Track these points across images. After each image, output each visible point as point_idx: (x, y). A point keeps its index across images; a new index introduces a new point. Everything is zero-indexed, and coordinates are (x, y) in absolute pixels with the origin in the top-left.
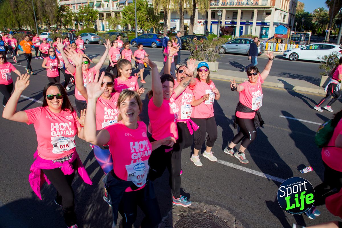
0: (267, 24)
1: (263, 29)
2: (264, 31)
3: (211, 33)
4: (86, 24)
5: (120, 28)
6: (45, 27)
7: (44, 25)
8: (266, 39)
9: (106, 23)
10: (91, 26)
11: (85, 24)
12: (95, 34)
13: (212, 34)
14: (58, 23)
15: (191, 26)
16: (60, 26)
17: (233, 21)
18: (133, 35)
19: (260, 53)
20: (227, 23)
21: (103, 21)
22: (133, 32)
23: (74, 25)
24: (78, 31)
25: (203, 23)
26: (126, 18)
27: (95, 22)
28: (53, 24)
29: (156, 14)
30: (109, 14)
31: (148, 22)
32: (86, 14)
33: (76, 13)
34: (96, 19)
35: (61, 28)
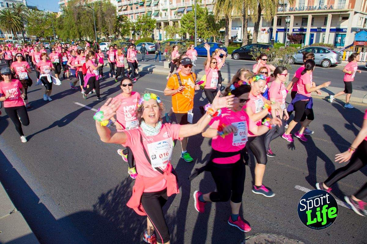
0: (344, 30)
1: (338, 37)
2: (339, 38)
3: (276, 41)
5: (178, 37)
6: (103, 37)
7: (103, 35)
8: (341, 47)
9: (163, 32)
10: (148, 36)
11: (143, 33)
12: (153, 43)
13: (278, 42)
15: (255, 34)
16: (118, 36)
17: (302, 28)
19: (337, 63)
20: (295, 30)
21: (161, 30)
22: (192, 41)
23: (131, 35)
24: (136, 41)
25: (268, 31)
26: (184, 27)
27: (152, 31)
28: (111, 34)
29: (217, 22)
30: (167, 24)
31: (209, 30)
32: (143, 24)
33: (134, 23)
34: (153, 29)
35: (119, 38)
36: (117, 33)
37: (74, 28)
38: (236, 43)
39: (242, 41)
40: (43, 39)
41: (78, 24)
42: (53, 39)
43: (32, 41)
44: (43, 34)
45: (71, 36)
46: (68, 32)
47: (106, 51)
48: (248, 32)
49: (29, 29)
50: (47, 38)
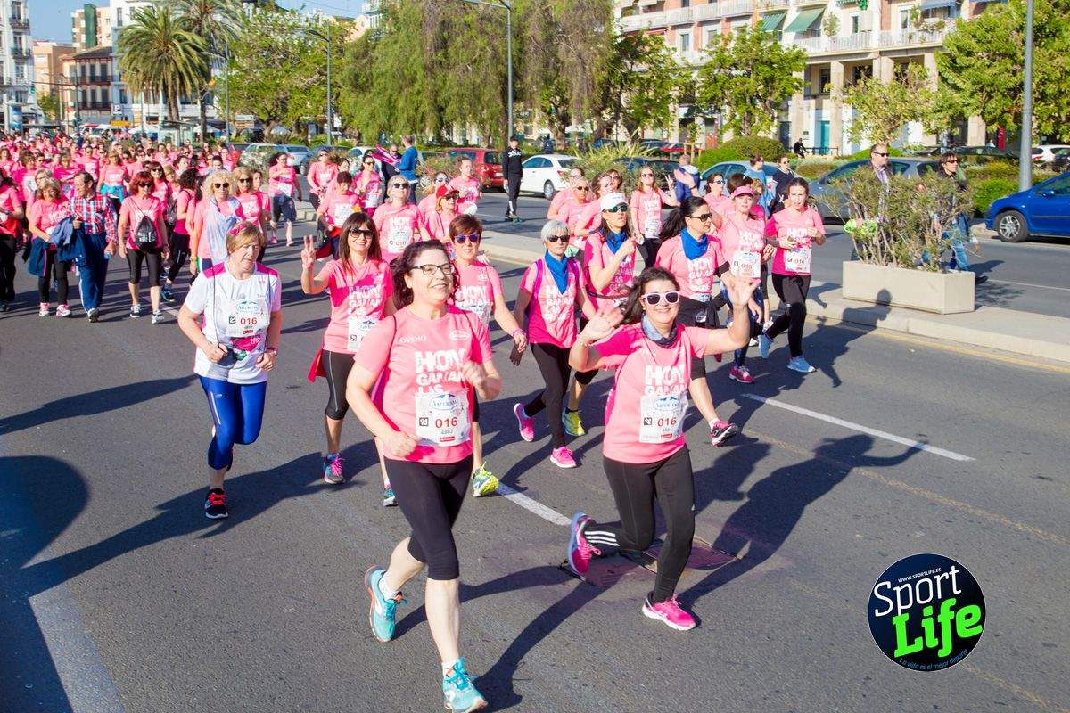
4: (738, 117)
5: (917, 136)
6: (539, 130)
7: (540, 122)
9: (838, 111)
10: (758, 130)
11: (733, 116)
14: (603, 112)
18: (999, 174)
21: (824, 101)
22: (999, 158)
23: (676, 123)
24: (697, 153)
26: (959, 84)
27: (781, 106)
28: (581, 121)
32: (740, 72)
33: (695, 68)
34: (786, 96)
35: (614, 138)
36: (607, 115)
37: (417, 86)
40: (278, 131)
41: (437, 70)
42: (321, 131)
43: (234, 134)
44: (285, 110)
45: (401, 122)
46: (391, 105)
47: (548, 194)
49: (233, 86)
50: (298, 126)
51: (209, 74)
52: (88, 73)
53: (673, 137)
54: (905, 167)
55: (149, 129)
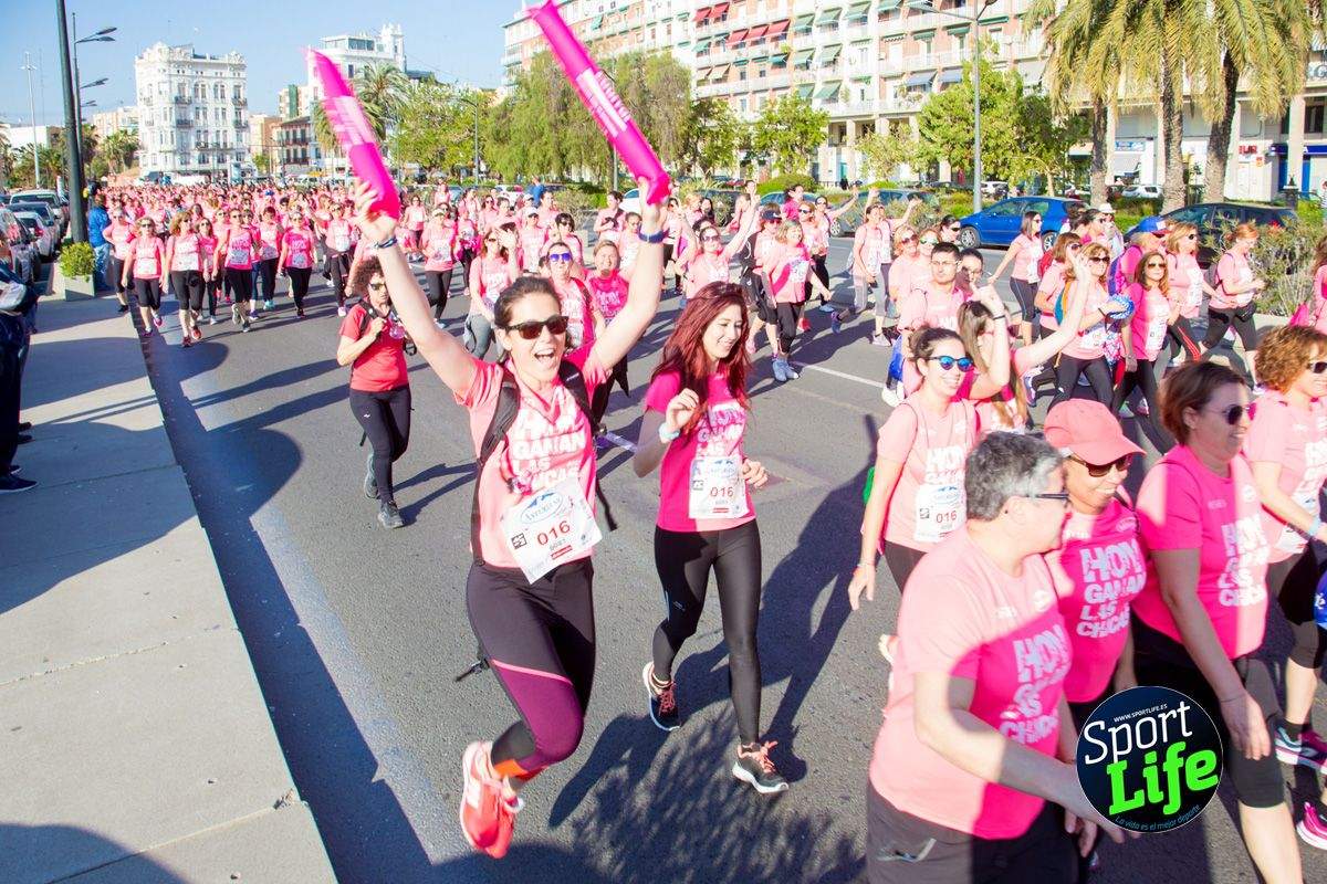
3: (1306, 194)
4: (782, 160)
5: (906, 174)
9: (853, 156)
10: (797, 169)
11: (779, 159)
14: (685, 156)
15: (1216, 166)
16: (690, 167)
18: (961, 202)
21: (844, 150)
22: (960, 191)
23: (738, 164)
25: (1267, 155)
26: (933, 138)
27: (813, 152)
28: (669, 162)
29: (1056, 123)
30: (866, 127)
31: (1027, 151)
32: (783, 127)
33: (751, 124)
34: (816, 144)
35: (693, 176)
36: (687, 158)
37: (544, 139)
38: (1136, 202)
39: (1159, 191)
40: (437, 174)
41: (560, 126)
42: (471, 174)
44: (443, 159)
45: (533, 166)
46: (525, 153)
48: (1185, 160)
49: (402, 142)
50: (453, 171)
51: (384, 133)
52: (291, 137)
53: (735, 174)
54: (899, 196)
55: (338, 176)
